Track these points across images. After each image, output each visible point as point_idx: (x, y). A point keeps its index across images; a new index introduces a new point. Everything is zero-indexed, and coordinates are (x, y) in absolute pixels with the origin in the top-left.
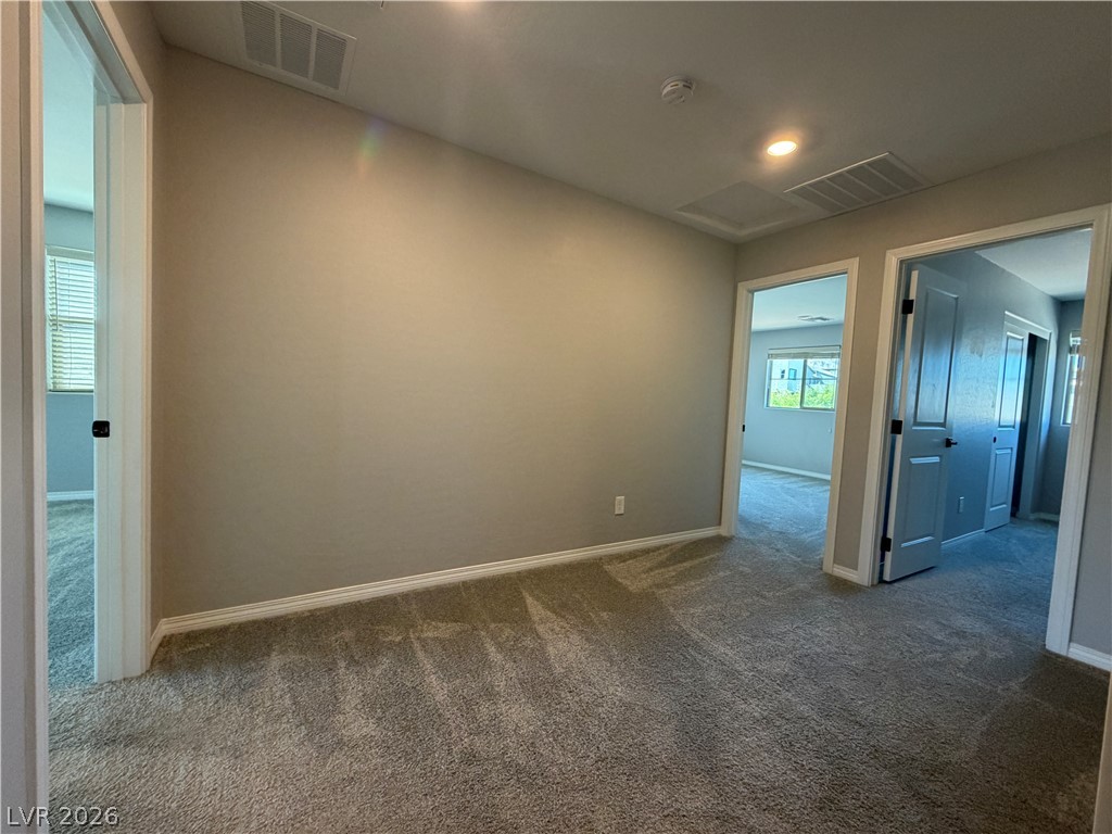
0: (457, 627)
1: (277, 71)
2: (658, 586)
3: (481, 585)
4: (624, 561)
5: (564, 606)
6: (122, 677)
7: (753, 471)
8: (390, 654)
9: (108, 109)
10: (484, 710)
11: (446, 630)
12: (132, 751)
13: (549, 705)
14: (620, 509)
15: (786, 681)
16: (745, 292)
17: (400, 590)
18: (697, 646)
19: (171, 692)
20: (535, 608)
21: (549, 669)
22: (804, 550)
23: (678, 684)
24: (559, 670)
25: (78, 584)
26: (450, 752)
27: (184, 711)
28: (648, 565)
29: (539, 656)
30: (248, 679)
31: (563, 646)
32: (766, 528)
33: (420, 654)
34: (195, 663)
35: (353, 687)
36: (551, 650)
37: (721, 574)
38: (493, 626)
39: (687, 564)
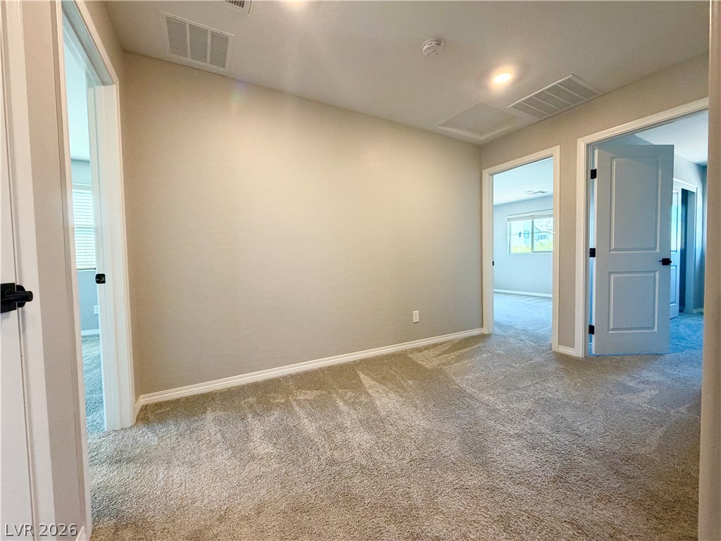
0: (318, 393)
1: (188, 60)
2: (444, 364)
3: (331, 369)
4: (421, 351)
5: (384, 378)
6: (120, 428)
7: (503, 295)
8: (278, 409)
9: (94, 89)
10: (339, 437)
11: (311, 395)
12: (131, 465)
13: (379, 432)
14: (416, 319)
15: (531, 413)
16: (487, 175)
17: (281, 375)
18: (471, 397)
19: (150, 435)
20: (366, 380)
21: (377, 413)
22: (538, 339)
23: (459, 417)
24: (383, 413)
25: (88, 380)
26: (319, 459)
27: (159, 444)
28: (437, 353)
29: (371, 406)
30: (194, 426)
31: (386, 400)
32: (513, 328)
33: (297, 408)
34: (162, 419)
35: (257, 428)
36: (377, 402)
37: (485, 355)
38: (340, 391)
39: (462, 351)
